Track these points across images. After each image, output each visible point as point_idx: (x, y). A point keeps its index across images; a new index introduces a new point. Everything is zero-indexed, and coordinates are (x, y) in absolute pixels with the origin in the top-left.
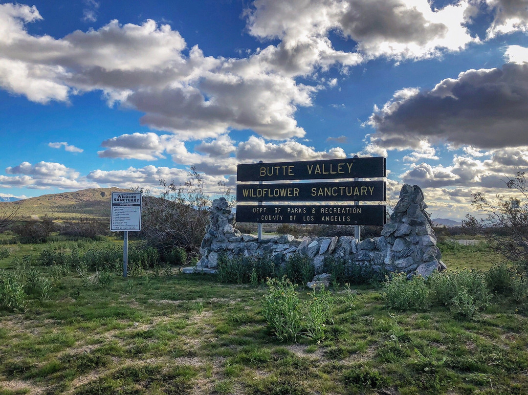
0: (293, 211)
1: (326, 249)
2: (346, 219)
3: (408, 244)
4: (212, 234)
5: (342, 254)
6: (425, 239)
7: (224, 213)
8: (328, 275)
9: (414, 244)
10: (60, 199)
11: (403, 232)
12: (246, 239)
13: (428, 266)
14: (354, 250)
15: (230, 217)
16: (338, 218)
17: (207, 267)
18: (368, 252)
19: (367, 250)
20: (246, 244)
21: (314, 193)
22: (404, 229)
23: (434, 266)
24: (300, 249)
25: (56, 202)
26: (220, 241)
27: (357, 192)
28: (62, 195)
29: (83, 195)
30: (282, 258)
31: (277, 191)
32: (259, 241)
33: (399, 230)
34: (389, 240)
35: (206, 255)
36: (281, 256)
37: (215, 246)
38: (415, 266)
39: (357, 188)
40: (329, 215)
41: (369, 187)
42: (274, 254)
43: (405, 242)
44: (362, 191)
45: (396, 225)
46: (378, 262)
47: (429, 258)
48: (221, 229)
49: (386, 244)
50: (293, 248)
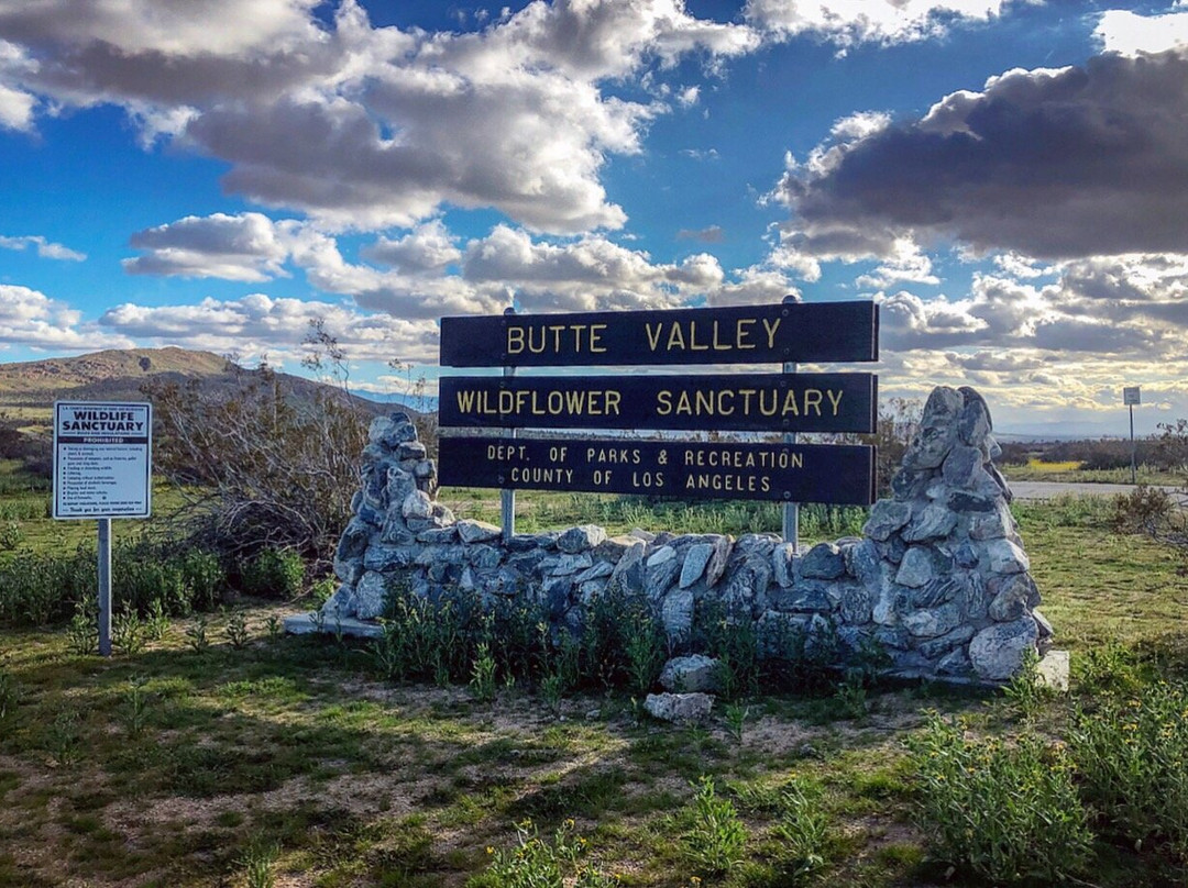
0: (602, 458)
1: (698, 573)
2: (758, 484)
3: (942, 565)
4: (368, 518)
5: (747, 591)
6: (995, 551)
7: (402, 459)
8: (707, 661)
9: (964, 566)
10: (37, 376)
11: (930, 529)
12: (467, 537)
13: (1007, 635)
14: (783, 581)
15: (422, 470)
16: (734, 481)
17: (353, 615)
18: (823, 584)
19: (821, 579)
20: (466, 550)
21: (665, 407)
22: (933, 519)
23: (1025, 634)
24: (622, 571)
25: (28, 382)
26: (391, 542)
27: (790, 405)
28: (43, 366)
29: (96, 365)
30: (570, 595)
31: (555, 399)
32: (505, 541)
33: (918, 523)
34: (885, 549)
35: (351, 579)
36: (566, 592)
37: (375, 556)
38: (966, 632)
39: (791, 393)
40: (708, 471)
41: (829, 392)
42: (547, 585)
43: (936, 557)
44: (807, 403)
45: (910, 506)
46: (853, 617)
47: (1011, 610)
48: (394, 504)
49: (877, 564)
50: (602, 568)
